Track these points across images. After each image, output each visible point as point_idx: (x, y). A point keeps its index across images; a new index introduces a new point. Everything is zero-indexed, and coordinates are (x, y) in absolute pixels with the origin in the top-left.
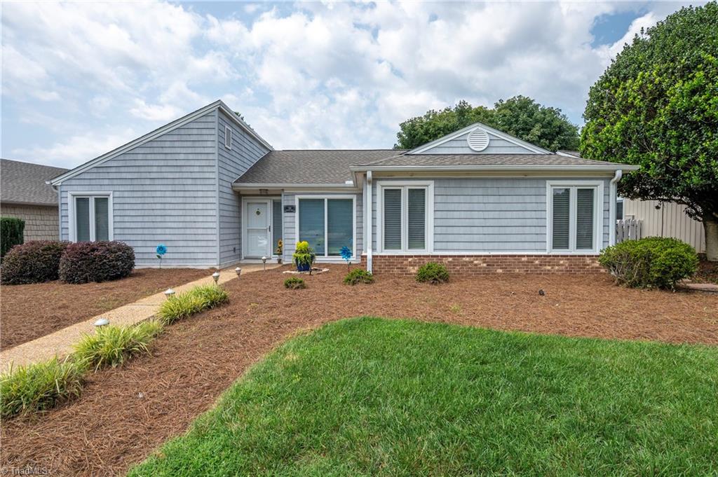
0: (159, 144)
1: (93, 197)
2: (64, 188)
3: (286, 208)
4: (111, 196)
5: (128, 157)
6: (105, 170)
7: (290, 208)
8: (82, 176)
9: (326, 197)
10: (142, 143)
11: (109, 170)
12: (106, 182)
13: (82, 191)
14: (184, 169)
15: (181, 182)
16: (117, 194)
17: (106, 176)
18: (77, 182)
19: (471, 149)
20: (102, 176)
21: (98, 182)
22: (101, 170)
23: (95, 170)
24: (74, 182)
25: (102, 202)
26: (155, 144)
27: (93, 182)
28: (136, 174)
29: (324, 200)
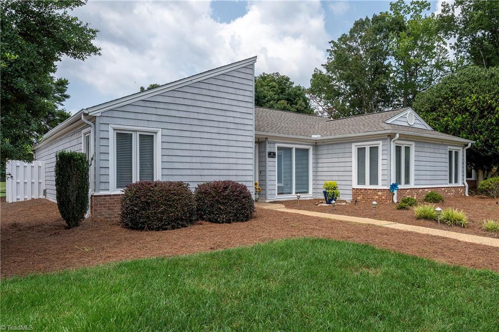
0: (207, 86)
1: (138, 133)
2: (104, 120)
3: (270, 154)
4: (159, 134)
5: (177, 94)
6: (153, 105)
7: (272, 154)
8: (126, 109)
9: (294, 146)
10: (190, 83)
11: (157, 105)
12: (154, 118)
13: (126, 126)
14: (228, 114)
15: (225, 125)
16: (166, 132)
17: (154, 111)
18: (121, 115)
19: (408, 124)
20: (150, 111)
21: (145, 117)
22: (148, 104)
23: (142, 104)
24: (116, 114)
25: (147, 140)
26: (203, 86)
27: (140, 116)
28: (185, 113)
29: (292, 148)
